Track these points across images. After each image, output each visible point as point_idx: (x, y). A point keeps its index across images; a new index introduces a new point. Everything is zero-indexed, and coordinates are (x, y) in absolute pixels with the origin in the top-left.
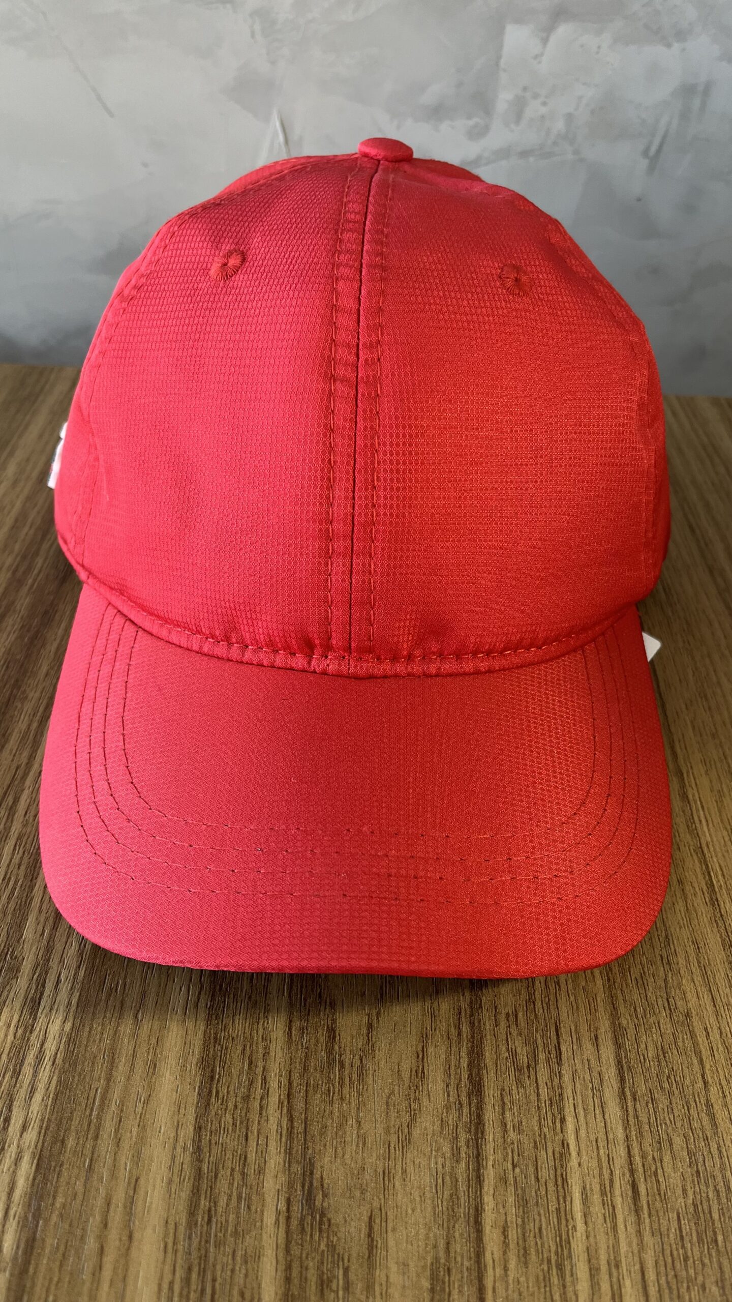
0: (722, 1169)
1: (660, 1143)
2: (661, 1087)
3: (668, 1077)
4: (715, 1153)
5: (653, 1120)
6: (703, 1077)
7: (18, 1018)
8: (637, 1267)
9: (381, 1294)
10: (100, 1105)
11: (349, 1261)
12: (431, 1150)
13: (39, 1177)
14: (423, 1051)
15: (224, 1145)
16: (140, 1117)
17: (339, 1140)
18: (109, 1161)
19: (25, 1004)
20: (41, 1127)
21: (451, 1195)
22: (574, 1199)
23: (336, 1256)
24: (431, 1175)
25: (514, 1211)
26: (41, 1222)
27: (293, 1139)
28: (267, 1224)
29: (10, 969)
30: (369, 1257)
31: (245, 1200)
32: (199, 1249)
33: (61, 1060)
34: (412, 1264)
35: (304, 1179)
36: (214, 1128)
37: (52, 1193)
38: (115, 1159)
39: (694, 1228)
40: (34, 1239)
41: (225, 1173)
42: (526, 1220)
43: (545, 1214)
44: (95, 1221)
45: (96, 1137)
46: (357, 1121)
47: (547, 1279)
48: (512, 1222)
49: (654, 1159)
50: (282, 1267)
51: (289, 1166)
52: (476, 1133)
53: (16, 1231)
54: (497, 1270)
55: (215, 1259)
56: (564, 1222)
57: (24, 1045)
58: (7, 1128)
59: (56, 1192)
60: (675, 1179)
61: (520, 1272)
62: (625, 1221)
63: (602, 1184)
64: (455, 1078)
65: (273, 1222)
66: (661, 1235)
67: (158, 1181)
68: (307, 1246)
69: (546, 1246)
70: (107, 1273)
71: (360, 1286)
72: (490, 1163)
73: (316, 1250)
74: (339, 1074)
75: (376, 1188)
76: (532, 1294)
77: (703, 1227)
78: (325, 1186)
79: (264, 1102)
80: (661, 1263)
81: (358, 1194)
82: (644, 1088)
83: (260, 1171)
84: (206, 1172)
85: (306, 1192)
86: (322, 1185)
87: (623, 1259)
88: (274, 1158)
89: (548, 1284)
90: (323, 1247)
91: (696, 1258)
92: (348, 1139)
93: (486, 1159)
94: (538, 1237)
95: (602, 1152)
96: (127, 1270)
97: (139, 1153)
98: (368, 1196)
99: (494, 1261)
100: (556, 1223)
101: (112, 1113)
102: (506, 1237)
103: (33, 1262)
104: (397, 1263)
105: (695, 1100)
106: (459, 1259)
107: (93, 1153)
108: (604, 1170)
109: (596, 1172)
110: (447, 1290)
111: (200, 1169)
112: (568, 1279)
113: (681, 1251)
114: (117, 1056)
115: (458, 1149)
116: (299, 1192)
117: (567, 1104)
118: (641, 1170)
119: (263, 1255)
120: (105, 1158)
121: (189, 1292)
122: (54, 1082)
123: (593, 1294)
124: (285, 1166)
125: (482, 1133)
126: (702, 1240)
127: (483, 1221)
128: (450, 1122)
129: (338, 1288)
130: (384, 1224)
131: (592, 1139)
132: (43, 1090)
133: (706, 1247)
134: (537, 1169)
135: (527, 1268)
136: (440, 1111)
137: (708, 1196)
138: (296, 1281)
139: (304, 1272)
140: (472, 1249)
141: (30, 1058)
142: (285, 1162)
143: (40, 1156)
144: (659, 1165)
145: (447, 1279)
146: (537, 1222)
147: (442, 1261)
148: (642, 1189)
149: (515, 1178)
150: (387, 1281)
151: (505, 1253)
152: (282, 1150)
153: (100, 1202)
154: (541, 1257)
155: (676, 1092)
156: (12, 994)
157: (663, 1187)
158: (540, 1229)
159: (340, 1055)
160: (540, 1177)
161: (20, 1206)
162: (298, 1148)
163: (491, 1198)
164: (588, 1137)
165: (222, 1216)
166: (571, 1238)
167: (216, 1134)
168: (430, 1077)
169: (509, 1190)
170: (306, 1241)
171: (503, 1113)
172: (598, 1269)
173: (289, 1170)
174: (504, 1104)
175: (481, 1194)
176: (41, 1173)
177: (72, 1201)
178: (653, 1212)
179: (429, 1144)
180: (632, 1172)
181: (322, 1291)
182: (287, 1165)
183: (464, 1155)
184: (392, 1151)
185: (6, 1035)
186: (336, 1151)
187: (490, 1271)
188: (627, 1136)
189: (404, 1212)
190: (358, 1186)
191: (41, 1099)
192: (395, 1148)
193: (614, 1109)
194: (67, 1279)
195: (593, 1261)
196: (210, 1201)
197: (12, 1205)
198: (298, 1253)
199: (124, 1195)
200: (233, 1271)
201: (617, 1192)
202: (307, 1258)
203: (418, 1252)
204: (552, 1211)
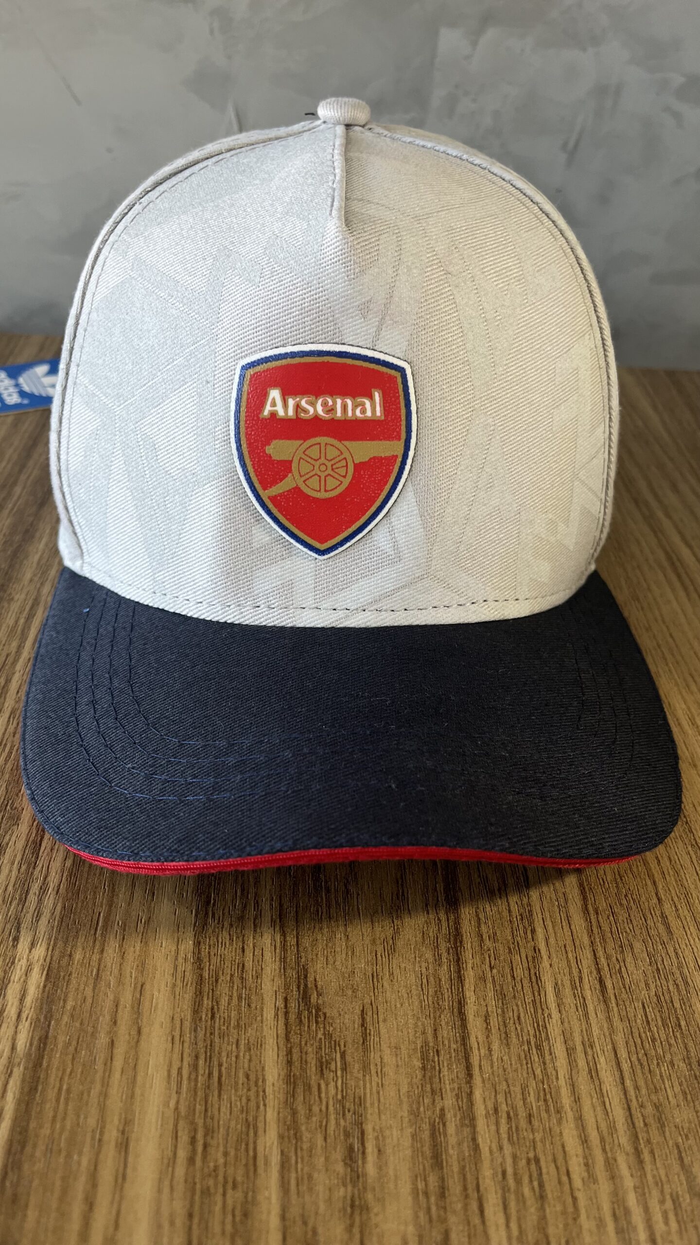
0: (680, 967)
1: (622, 947)
2: (621, 904)
3: (626, 896)
4: (673, 955)
5: (614, 929)
6: (657, 894)
7: (21, 856)
8: (610, 1047)
9: (377, 1072)
10: (103, 926)
11: (345, 1046)
12: (415, 957)
13: (49, 985)
14: (402, 878)
15: (223, 956)
16: (142, 935)
17: (329, 950)
18: (116, 972)
19: (27, 846)
20: (49, 944)
21: (436, 992)
22: (547, 993)
23: (333, 1043)
24: (416, 976)
25: (494, 1003)
26: (53, 1022)
27: (287, 950)
28: (267, 1018)
29: (11, 818)
30: (363, 1043)
31: (245, 999)
32: (205, 1040)
33: (64, 890)
34: (402, 1047)
35: (299, 982)
36: (212, 943)
37: (63, 998)
38: (120, 969)
39: (658, 1014)
40: (47, 1037)
41: (224, 979)
42: (506, 1010)
43: (522, 1005)
44: (105, 1020)
45: (102, 951)
46: (345, 935)
47: (528, 1057)
48: (493, 1012)
49: (617, 960)
50: (283, 1053)
51: (285, 972)
52: (455, 943)
53: (29, 1032)
54: (482, 1051)
55: (220, 1048)
56: (540, 1011)
57: (28, 878)
58: (17, 945)
59: (66, 996)
60: (637, 975)
61: (503, 1051)
62: (595, 1010)
63: (572, 981)
64: (433, 900)
65: (273, 1017)
66: (629, 1021)
67: (163, 986)
68: (305, 1034)
69: (526, 1031)
70: (118, 1063)
71: (357, 1066)
72: (470, 966)
73: (314, 1038)
74: (326, 898)
75: (366, 987)
76: (516, 1070)
77: (667, 1015)
78: (319, 987)
79: (257, 921)
80: (631, 1043)
81: (350, 992)
82: (605, 905)
83: (258, 976)
84: (207, 977)
85: (302, 992)
86: (316, 986)
87: (596, 1040)
88: (270, 966)
89: (529, 1062)
90: (320, 1035)
91: (662, 1040)
92: (337, 949)
93: (466, 962)
94: (517, 1021)
95: (570, 955)
96: (137, 1060)
97: (143, 964)
98: (359, 994)
99: (478, 1044)
100: (533, 1012)
101: (115, 932)
102: (488, 1024)
103: (46, 1057)
104: (389, 1047)
105: (651, 913)
106: (446, 1042)
107: (99, 965)
108: (574, 970)
109: (567, 971)
110: (437, 1068)
111: (201, 976)
112: (547, 1057)
113: (648, 1033)
114: (116, 887)
115: (440, 956)
116: (295, 993)
117: (536, 919)
118: (606, 969)
119: (265, 1043)
120: (112, 968)
121: (197, 1076)
122: (59, 908)
123: (571, 1070)
124: (280, 971)
125: (461, 942)
126: (667, 1025)
127: (466, 1012)
128: (431, 934)
129: (336, 1068)
130: (375, 1016)
131: (560, 945)
132: (49, 915)
133: (671, 1030)
134: (512, 969)
135: (509, 1048)
136: (421, 926)
137: (669, 989)
138: (297, 1064)
139: (304, 1056)
140: (458, 1035)
141: (35, 888)
142: (280, 969)
143: (49, 967)
144: (622, 964)
145: (436, 1059)
146: (515, 1012)
147: (431, 1044)
148: (609, 984)
149: (493, 977)
150: (381, 1062)
151: (488, 1037)
152: (277, 959)
153: (108, 1004)
154: (521, 1039)
155: (634, 907)
156: (14, 838)
157: (627, 981)
158: (519, 1018)
159: (326, 882)
160: (515, 976)
161: (32, 1010)
162: (291, 957)
163: (473, 993)
164: (557, 943)
165: (224, 1012)
166: (547, 1024)
167: (214, 947)
168: (410, 900)
169: (488, 987)
170: (304, 1031)
171: (479, 926)
172: (574, 1049)
173: (285, 975)
174: (479, 919)
175: (463, 991)
176: (51, 982)
177: (82, 1004)
178: (621, 1002)
179: (413, 952)
180: (599, 971)
181: (322, 1070)
182: (282, 971)
183: (446, 960)
184: (379, 958)
185: (11, 871)
186: (327, 959)
187: (476, 1052)
188: (592, 943)
189: (393, 1006)
190: (350, 986)
191: (47, 922)
192: (382, 956)
193: (579, 922)
194: (80, 1070)
195: (570, 1043)
196: (212, 1001)
197: (24, 1009)
198: (297, 1041)
199: (131, 998)
200: (237, 1057)
201: (587, 986)
202: (306, 1044)
203: (409, 1037)
204: (529, 1003)
